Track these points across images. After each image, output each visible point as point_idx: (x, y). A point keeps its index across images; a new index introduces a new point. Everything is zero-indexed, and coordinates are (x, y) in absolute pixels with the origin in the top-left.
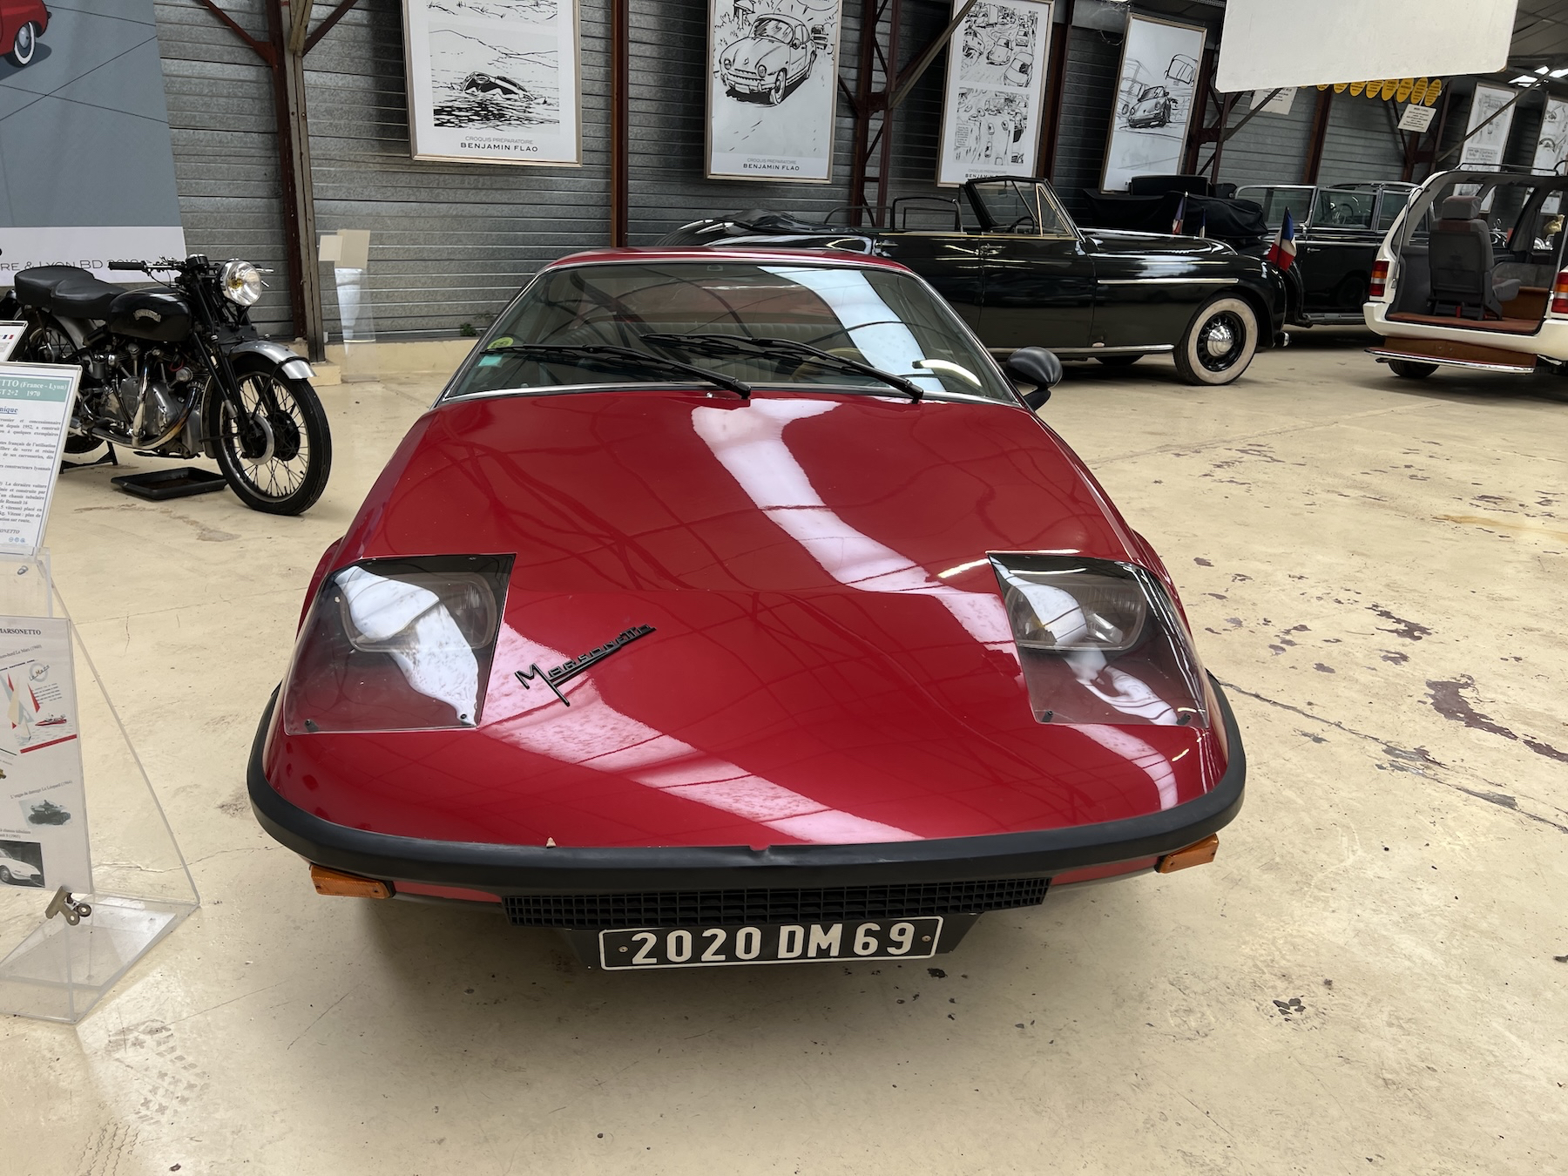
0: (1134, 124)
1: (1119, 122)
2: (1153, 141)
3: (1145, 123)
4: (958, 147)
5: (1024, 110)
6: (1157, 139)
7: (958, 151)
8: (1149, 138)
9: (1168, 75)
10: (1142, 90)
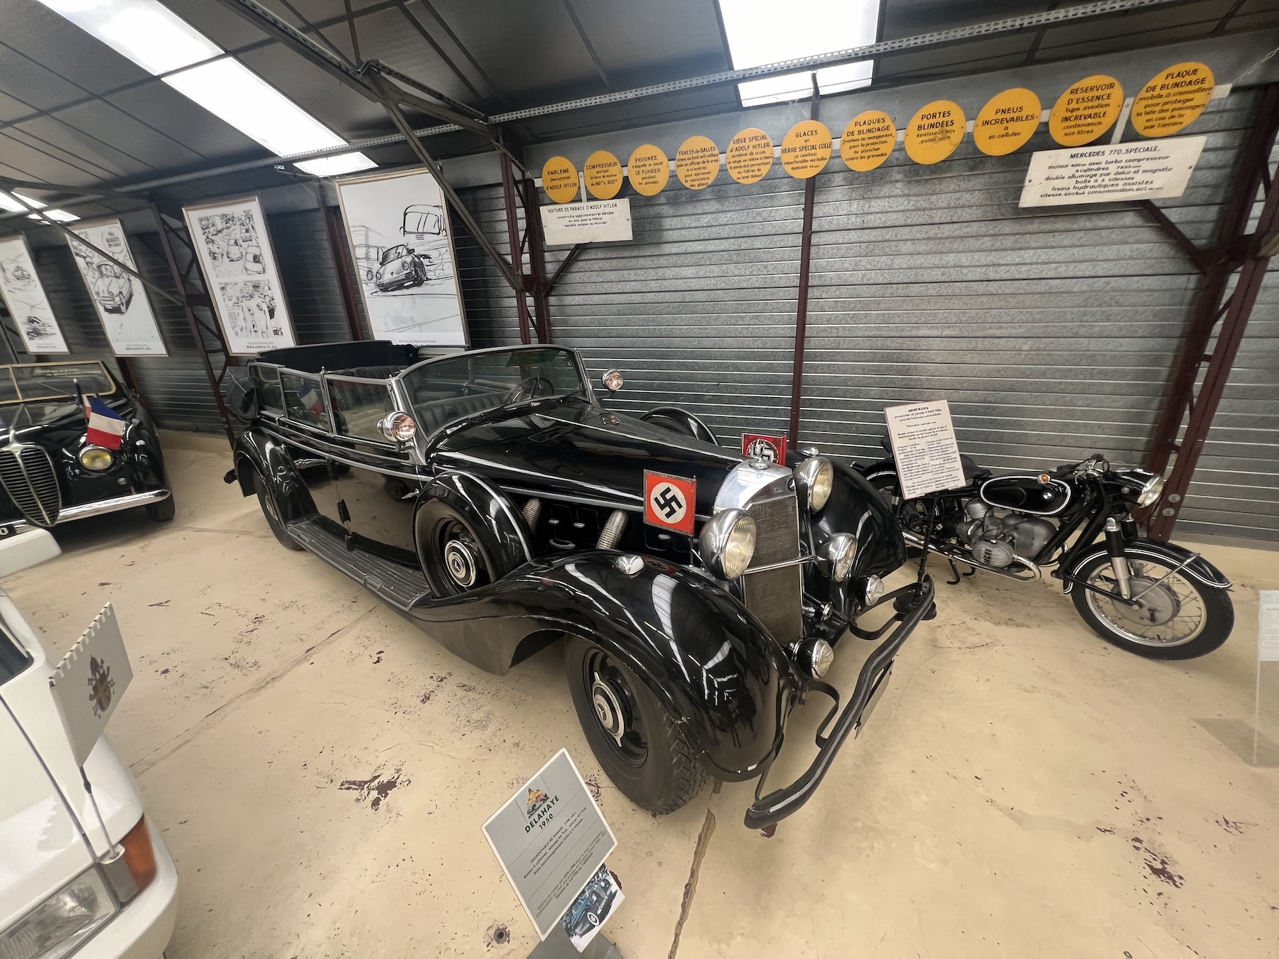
0: (385, 288)
3: (398, 285)
4: (234, 327)
5: (269, 292)
6: (417, 299)
7: (235, 330)
9: (404, 231)
10: (381, 254)
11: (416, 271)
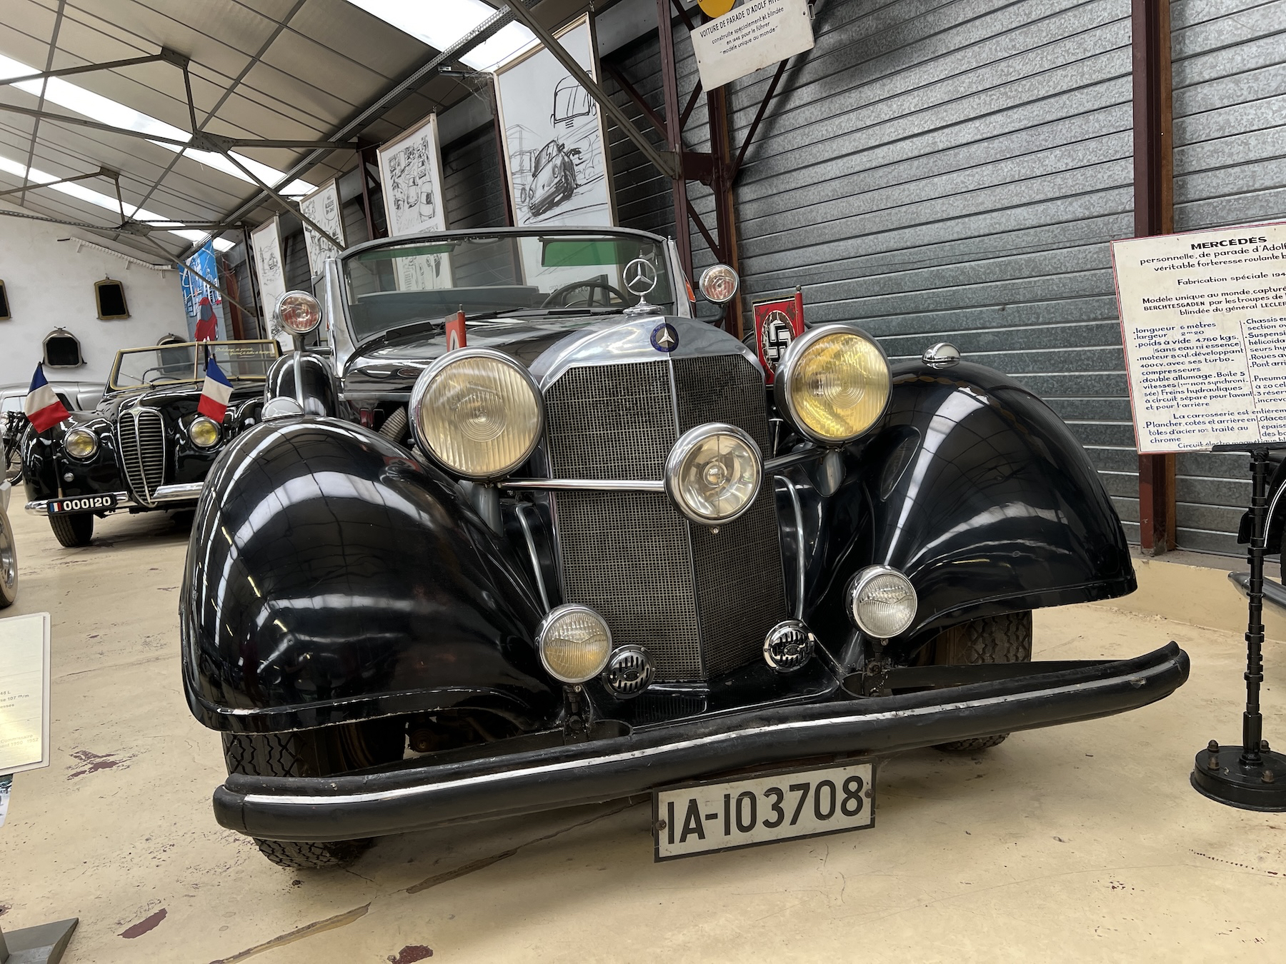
0: (537, 210)
1: (521, 215)
3: (549, 204)
9: (555, 120)
10: (533, 159)
11: (566, 176)
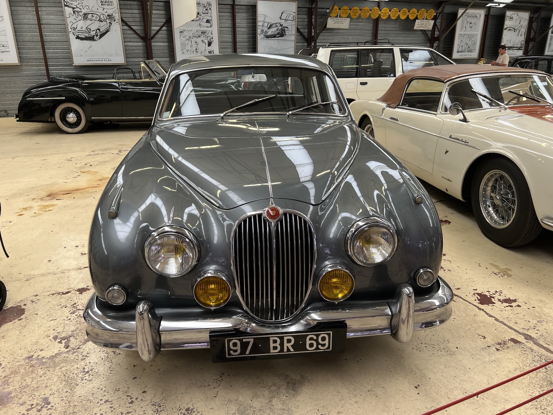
0: (268, 37)
1: (260, 37)
2: (279, 42)
3: (274, 36)
4: (182, 50)
5: (211, 36)
6: (280, 41)
7: (183, 51)
8: (276, 41)
9: (281, 18)
10: (269, 25)
11: (282, 32)
